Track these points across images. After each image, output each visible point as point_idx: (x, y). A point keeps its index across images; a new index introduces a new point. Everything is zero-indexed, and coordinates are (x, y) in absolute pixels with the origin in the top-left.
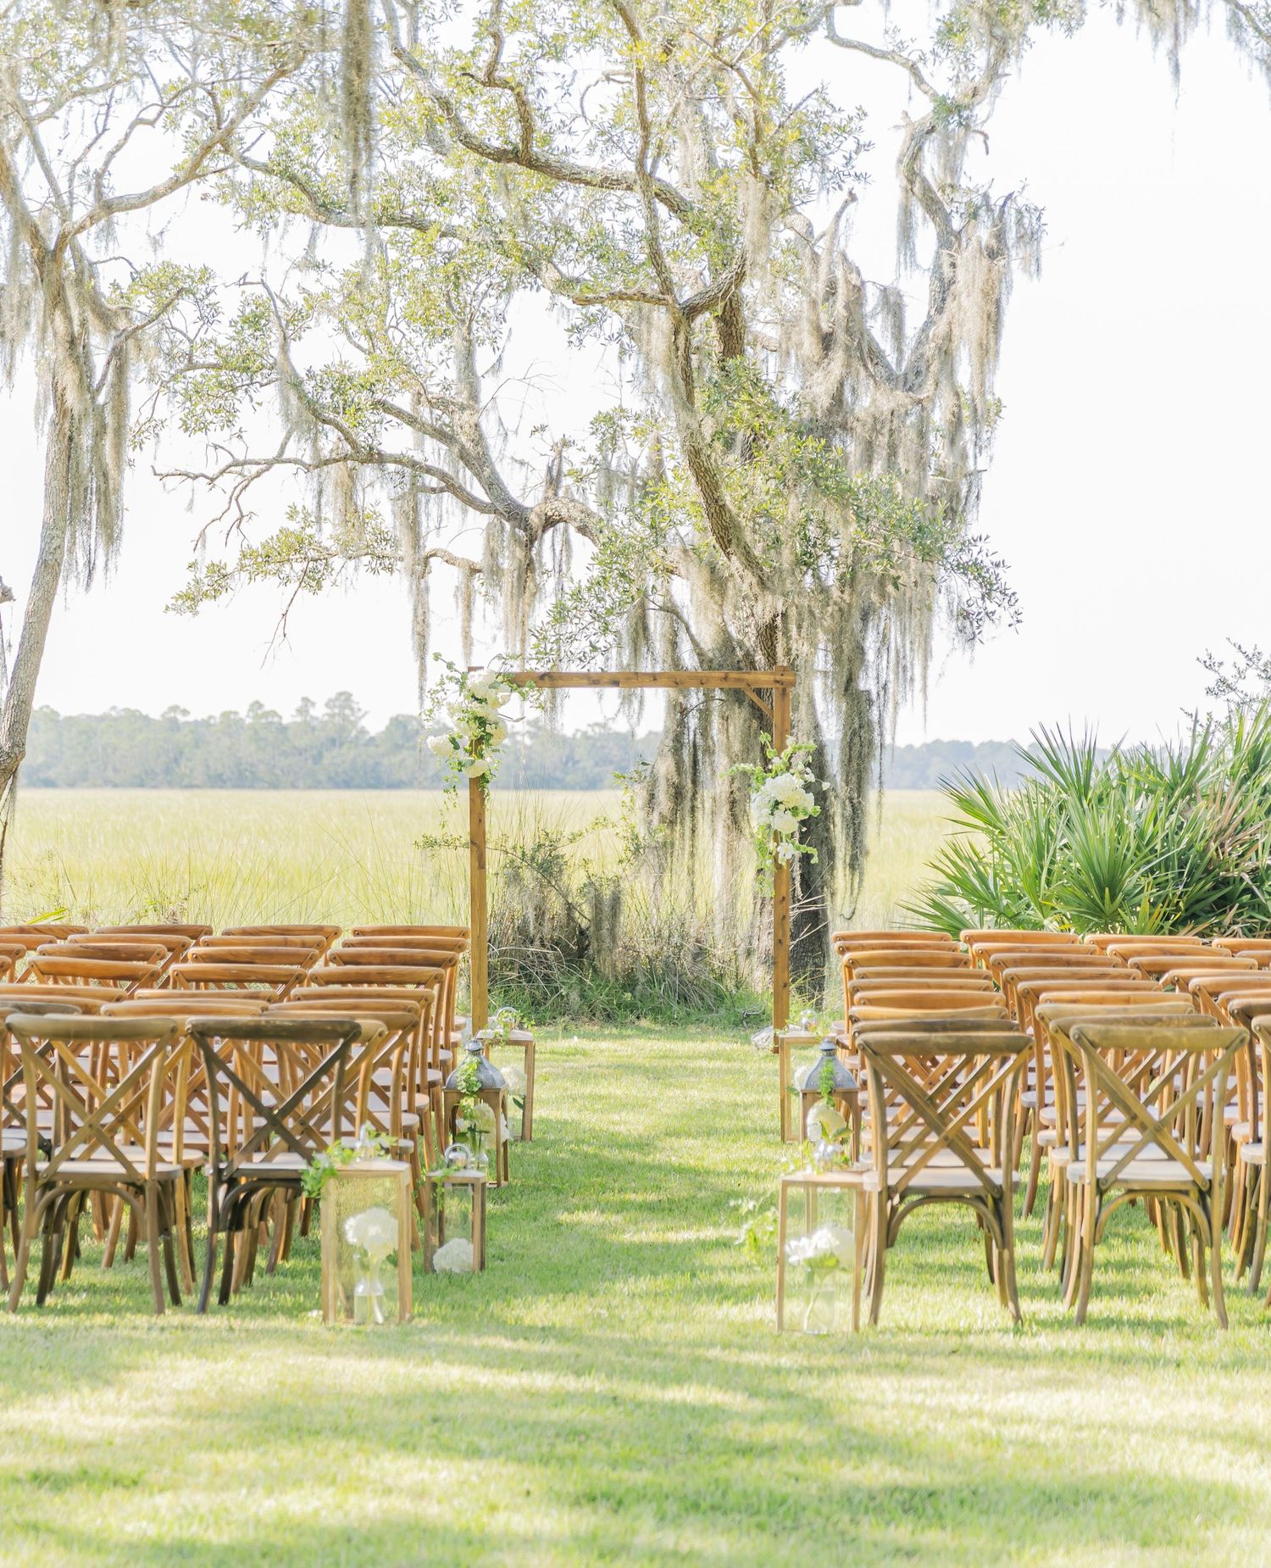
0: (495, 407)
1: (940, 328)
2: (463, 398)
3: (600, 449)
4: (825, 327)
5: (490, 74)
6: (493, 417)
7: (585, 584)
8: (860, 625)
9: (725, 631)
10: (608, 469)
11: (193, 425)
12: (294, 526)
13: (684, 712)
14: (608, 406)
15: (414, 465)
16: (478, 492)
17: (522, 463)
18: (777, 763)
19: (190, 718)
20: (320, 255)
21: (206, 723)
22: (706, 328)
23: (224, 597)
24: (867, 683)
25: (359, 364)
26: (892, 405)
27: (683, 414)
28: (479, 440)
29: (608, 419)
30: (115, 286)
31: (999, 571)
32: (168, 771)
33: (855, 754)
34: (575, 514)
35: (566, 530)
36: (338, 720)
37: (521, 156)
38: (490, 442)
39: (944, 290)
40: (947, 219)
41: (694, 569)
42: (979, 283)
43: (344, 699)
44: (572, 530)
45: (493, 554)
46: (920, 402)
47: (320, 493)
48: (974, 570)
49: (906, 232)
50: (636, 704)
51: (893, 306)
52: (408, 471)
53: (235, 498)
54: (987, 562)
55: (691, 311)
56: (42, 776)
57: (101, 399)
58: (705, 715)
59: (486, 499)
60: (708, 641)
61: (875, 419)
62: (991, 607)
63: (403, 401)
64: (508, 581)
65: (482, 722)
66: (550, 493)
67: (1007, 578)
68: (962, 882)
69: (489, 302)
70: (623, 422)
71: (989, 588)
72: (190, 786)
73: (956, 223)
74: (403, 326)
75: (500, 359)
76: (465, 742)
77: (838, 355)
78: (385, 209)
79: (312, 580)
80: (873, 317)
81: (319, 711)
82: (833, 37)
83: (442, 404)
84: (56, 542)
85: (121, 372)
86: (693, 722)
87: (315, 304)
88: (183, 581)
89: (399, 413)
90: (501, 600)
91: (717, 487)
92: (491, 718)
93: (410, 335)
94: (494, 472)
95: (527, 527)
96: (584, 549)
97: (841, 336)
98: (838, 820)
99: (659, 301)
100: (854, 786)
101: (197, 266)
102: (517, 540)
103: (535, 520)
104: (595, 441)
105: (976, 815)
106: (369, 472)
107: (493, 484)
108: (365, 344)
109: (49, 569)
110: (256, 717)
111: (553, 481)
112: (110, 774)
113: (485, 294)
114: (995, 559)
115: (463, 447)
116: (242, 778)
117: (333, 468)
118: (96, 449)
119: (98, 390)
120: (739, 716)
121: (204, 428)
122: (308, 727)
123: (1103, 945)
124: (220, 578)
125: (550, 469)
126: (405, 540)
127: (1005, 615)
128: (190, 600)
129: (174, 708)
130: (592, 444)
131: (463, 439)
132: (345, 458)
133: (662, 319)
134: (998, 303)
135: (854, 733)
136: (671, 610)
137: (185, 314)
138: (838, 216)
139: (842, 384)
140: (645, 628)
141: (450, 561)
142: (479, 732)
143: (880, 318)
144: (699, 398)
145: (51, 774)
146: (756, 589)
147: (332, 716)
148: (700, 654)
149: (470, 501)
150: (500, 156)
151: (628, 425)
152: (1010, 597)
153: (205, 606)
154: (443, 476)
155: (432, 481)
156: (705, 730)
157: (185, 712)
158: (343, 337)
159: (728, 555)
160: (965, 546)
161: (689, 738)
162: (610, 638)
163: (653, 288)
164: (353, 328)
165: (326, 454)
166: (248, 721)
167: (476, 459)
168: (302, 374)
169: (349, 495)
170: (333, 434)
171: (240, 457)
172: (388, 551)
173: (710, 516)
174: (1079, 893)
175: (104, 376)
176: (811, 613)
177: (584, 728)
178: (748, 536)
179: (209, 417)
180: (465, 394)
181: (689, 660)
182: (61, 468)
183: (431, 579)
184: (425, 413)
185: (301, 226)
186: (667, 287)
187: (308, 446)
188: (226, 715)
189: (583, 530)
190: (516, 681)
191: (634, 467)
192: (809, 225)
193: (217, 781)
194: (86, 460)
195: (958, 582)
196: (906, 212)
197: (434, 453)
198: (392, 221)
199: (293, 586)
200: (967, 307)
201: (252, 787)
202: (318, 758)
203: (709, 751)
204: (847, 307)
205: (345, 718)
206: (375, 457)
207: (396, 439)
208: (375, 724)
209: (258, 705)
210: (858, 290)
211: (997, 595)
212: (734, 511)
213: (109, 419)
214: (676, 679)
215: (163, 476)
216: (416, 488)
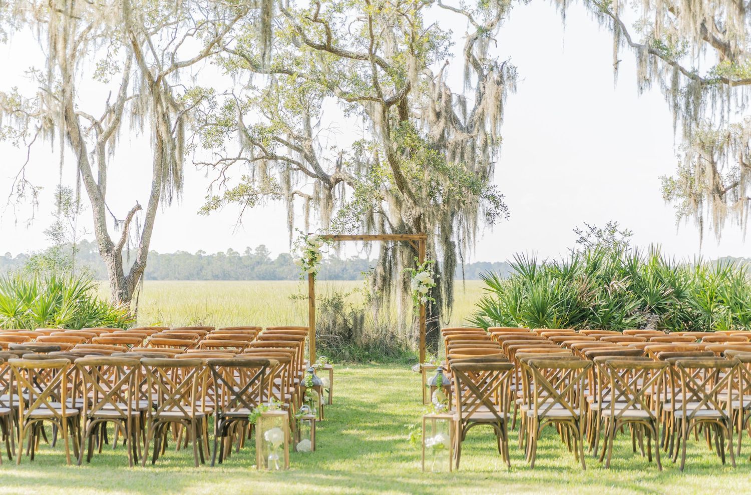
0: (318, 139)
1: (480, 110)
2: (306, 136)
3: (356, 154)
4: (438, 110)
5: (316, 17)
6: (317, 143)
7: (350, 203)
8: (451, 218)
9: (401, 220)
10: (359, 162)
11: (207, 146)
12: (244, 183)
13: (387, 249)
14: (358, 139)
15: (288, 160)
16: (311, 170)
17: (327, 160)
18: (421, 268)
19: (206, 255)
20: (254, 83)
21: (212, 257)
22: (394, 110)
23: (219, 209)
24: (454, 239)
25: (268, 123)
26: (462, 138)
27: (387, 142)
28: (312, 151)
29: (359, 144)
30: (179, 95)
31: (501, 198)
32: (198, 274)
33: (449, 265)
34: (347, 177)
35: (343, 184)
36: (260, 255)
37: (327, 47)
38: (316, 152)
39: (481, 96)
40: (482, 71)
41: (390, 198)
42: (494, 94)
43: (262, 248)
44: (346, 184)
45: (317, 193)
46: (472, 137)
47: (254, 170)
48: (492, 198)
49: (467, 76)
50: (369, 247)
51: (463, 102)
52: (286, 162)
53: (222, 172)
54: (497, 195)
55: (389, 104)
56: (152, 276)
57: (174, 136)
58: (394, 251)
59: (314, 172)
60: (395, 224)
61: (456, 143)
62: (498, 211)
63: (284, 137)
64: (322, 203)
65: (313, 253)
66: (338, 170)
67: (504, 201)
68: (488, 311)
69: (315, 101)
70: (364, 145)
71: (497, 204)
72: (206, 280)
73: (485, 72)
74: (284, 110)
75: (319, 122)
76: (307, 260)
77: (442, 121)
78: (277, 67)
79: (251, 202)
80: (455, 106)
81: (253, 252)
82: (440, 5)
83: (298, 138)
84: (157, 189)
85: (181, 126)
86: (390, 253)
87: (252, 102)
88: (203, 203)
89: (282, 141)
90: (320, 209)
91: (398, 168)
92: (316, 252)
93: (286, 113)
94: (317, 163)
95: (329, 183)
96: (350, 191)
97: (443, 113)
98: (443, 289)
99: (377, 100)
100: (448, 276)
101: (209, 88)
102: (325, 188)
103: (332, 180)
104: (354, 152)
105: (493, 287)
106: (271, 163)
107: (317, 167)
108: (270, 116)
109: (155, 198)
110: (230, 254)
111: (339, 166)
112: (177, 275)
113: (314, 98)
114: (500, 194)
115: (306, 154)
116: (226, 276)
117: (258, 161)
118: (172, 154)
119: (173, 133)
120: (407, 252)
121: (212, 147)
122: (250, 257)
123: (539, 333)
124: (216, 203)
125: (337, 162)
126: (285, 186)
127: (503, 214)
128: (207, 210)
129: (200, 251)
130: (353, 153)
131: (306, 151)
132: (263, 158)
133: (378, 107)
134: (501, 102)
135: (449, 257)
136: (382, 213)
137: (204, 105)
138: (442, 70)
139: (444, 131)
140: (372, 219)
141: (301, 195)
142: (312, 257)
143: (457, 106)
144: (392, 135)
145: (155, 275)
146: (413, 205)
147: (258, 254)
148: (392, 228)
149: (309, 173)
150: (319, 47)
151: (366, 146)
152: (505, 207)
153: (212, 212)
154: (299, 164)
155: (295, 166)
156: (394, 256)
157: (204, 252)
158: (262, 114)
159: (403, 193)
160: (489, 189)
161: (388, 259)
162: (359, 223)
163: (375, 96)
164: (265, 110)
165: (256, 156)
166: (227, 255)
167: (311, 158)
168: (247, 127)
169: (264, 171)
170: (258, 149)
171: (225, 157)
172: (279, 192)
173: (396, 178)
174: (530, 314)
175: (175, 127)
176: (433, 213)
177: (350, 258)
178: (410, 186)
179: (213, 143)
180: (307, 134)
181: (388, 231)
182: (159, 161)
183: (294, 202)
184: (292, 141)
185: (247, 73)
186: (380, 95)
187: (249, 153)
188: (219, 253)
189: (349, 184)
190: (325, 238)
191: (368, 161)
192: (432, 73)
193: (216, 277)
194: (168, 158)
195: (486, 202)
196: (467, 68)
197: (295, 156)
198: (280, 71)
199: (244, 205)
200: (489, 103)
201: (229, 280)
202: (253, 269)
203: (396, 264)
204: (445, 103)
205: (263, 254)
206: (274, 157)
207: (281, 151)
208: (273, 257)
209: (231, 250)
210: (450, 96)
211: (500, 207)
212: (405, 176)
213: (177, 143)
214: (384, 237)
215: (196, 164)
216: (289, 169)
